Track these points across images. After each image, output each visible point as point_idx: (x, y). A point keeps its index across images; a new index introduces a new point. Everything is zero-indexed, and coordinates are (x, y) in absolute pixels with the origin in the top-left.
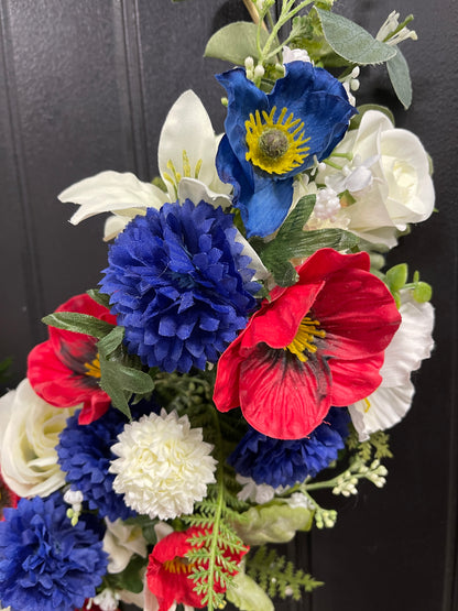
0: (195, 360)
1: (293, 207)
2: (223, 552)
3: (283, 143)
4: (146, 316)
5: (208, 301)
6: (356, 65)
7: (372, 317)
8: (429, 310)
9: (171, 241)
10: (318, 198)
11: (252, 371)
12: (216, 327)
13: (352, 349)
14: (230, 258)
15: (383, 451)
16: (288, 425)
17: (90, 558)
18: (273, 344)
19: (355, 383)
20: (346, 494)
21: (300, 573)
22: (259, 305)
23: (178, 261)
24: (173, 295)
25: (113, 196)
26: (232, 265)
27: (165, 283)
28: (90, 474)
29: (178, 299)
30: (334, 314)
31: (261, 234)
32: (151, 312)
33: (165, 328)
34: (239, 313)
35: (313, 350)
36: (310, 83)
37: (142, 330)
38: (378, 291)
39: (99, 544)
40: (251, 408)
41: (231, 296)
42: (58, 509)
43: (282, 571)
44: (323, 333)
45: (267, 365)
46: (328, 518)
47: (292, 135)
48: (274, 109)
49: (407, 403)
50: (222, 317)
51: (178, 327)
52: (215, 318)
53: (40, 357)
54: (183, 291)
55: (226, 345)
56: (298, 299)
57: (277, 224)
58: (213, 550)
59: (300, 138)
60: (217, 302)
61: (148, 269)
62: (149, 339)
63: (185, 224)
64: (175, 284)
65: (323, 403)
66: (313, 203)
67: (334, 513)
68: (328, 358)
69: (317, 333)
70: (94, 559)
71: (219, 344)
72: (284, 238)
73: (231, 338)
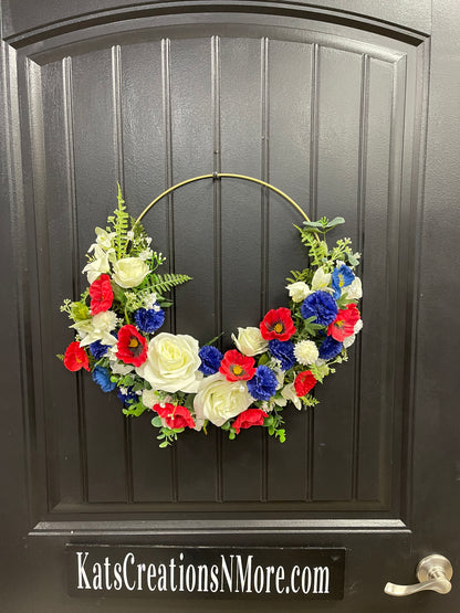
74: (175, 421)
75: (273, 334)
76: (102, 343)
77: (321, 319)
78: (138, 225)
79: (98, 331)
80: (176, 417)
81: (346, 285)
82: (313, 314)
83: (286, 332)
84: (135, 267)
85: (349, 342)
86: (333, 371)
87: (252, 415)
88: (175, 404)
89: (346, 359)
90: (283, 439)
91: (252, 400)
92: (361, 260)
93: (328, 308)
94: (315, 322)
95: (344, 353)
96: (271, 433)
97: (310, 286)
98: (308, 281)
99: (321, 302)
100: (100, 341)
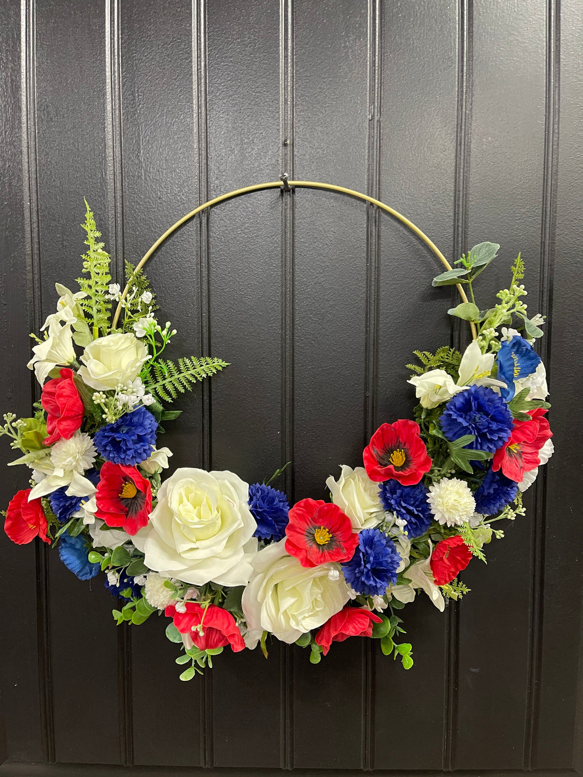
1: (518, 391)
13: (529, 448)
19: (531, 462)
53: (367, 455)
65: (522, 470)
66: (529, 391)
68: (522, 452)
72: (515, 402)
74: (207, 637)
75: (389, 473)
76: (68, 493)
77: (483, 438)
78: (138, 276)
79: (59, 473)
80: (209, 631)
81: (524, 374)
82: (465, 431)
83: (413, 466)
84: (118, 352)
85: (528, 480)
86: (500, 534)
87: (351, 620)
88: (205, 604)
89: (522, 511)
90: (408, 663)
91: (353, 594)
92: (547, 327)
93: (494, 419)
94: (470, 446)
95: (518, 500)
96: (387, 652)
97: (455, 378)
98: (453, 370)
99: (481, 408)
100: (65, 488)
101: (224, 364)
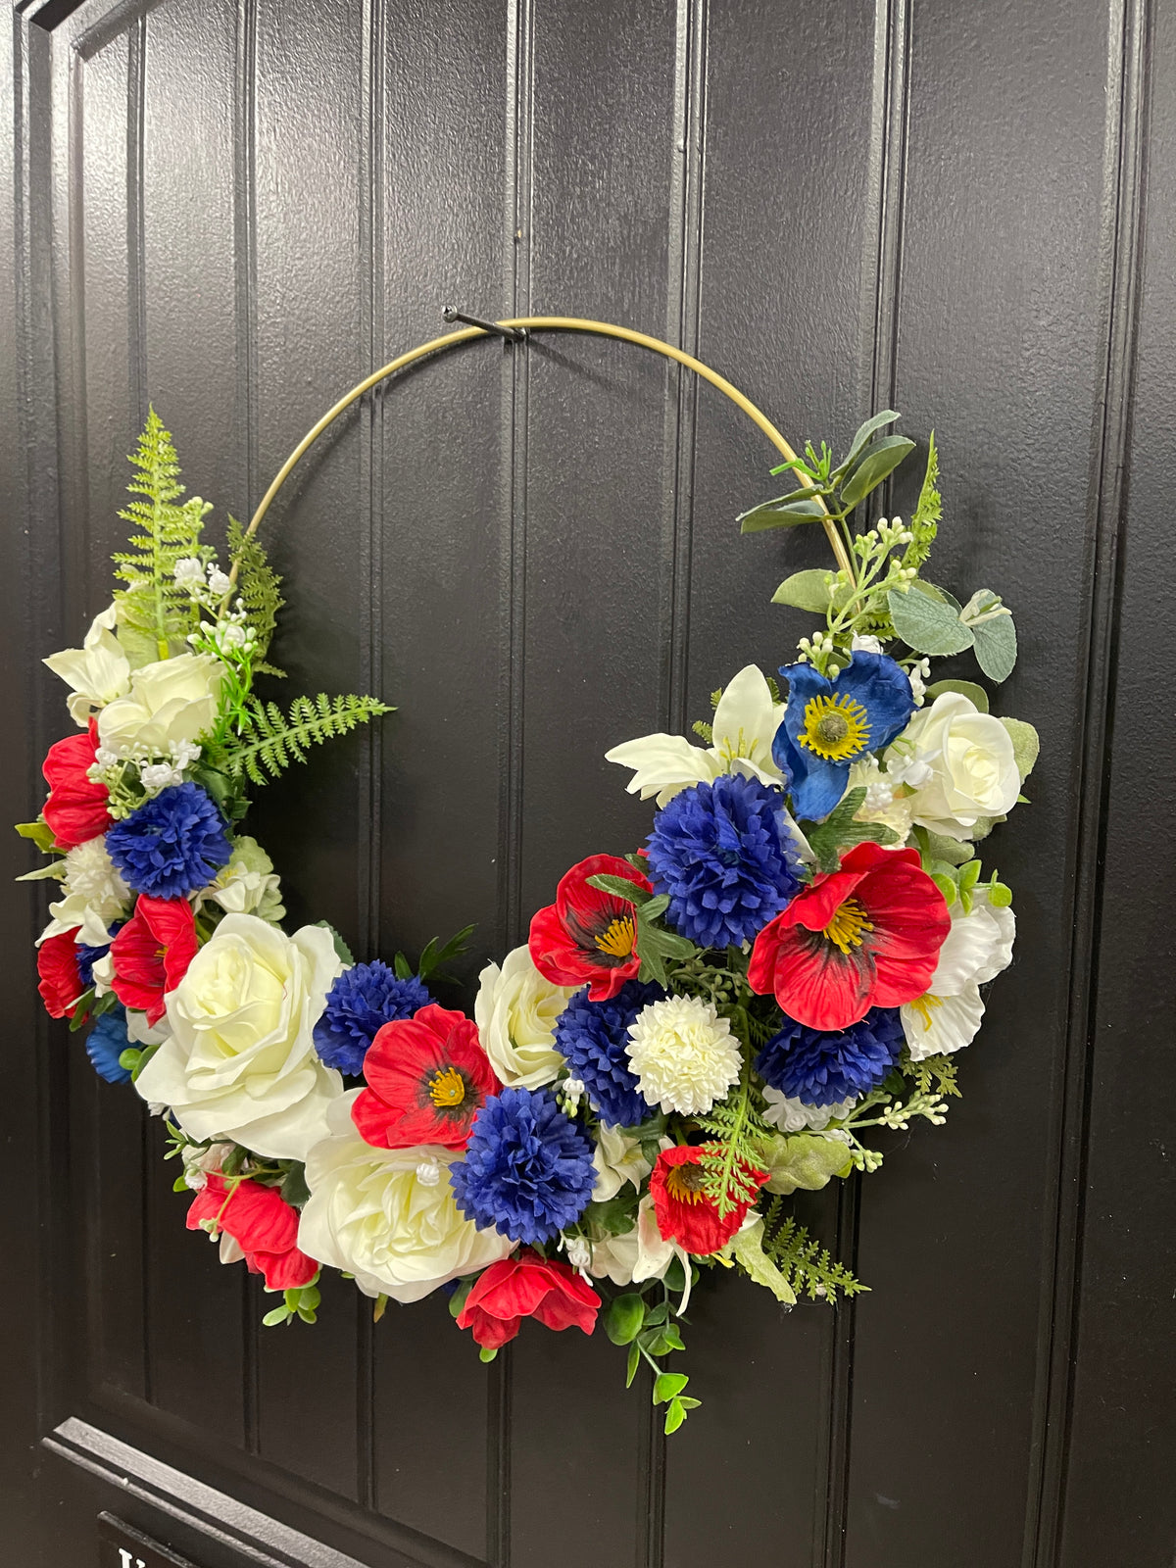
0: (733, 936)
1: (846, 794)
2: (740, 1165)
3: (842, 730)
4: (691, 887)
5: (752, 879)
6: (926, 656)
7: (922, 914)
8: (1010, 916)
9: (721, 816)
10: (869, 791)
11: (790, 957)
12: (757, 905)
13: (902, 947)
14: (776, 840)
15: (949, 1086)
16: (823, 1016)
17: (578, 1171)
18: (809, 925)
19: (902, 984)
20: (894, 1126)
21: (839, 1267)
22: (802, 888)
23: (726, 837)
24: (719, 870)
25: (664, 764)
26: (777, 845)
27: (713, 858)
28: (598, 1060)
29: (723, 874)
30: (884, 907)
31: (811, 817)
32: (697, 884)
33: (708, 901)
34: (781, 894)
35: (858, 942)
36: (877, 670)
37: (685, 901)
38: (927, 888)
39: (589, 1156)
40: (785, 994)
41: (774, 877)
42: (547, 1105)
43: (814, 1261)
44: (871, 927)
45: (808, 953)
46: (871, 1160)
47: (854, 719)
48: (837, 695)
49: (976, 1025)
50: (763, 896)
51: (720, 900)
52: (757, 896)
53: (543, 923)
54: (727, 866)
55: (765, 923)
56: (839, 887)
57: (829, 808)
58: (728, 1160)
59: (862, 723)
60: (760, 881)
61: (698, 843)
62: (691, 909)
63: (735, 800)
64: (720, 859)
65: (864, 1001)
66: (864, 795)
67: (880, 1155)
68: (874, 955)
69: (865, 925)
70: (581, 1174)
71: (758, 922)
72: (835, 823)
73: (771, 917)
88: (233, 1183)
101: (384, 708)
